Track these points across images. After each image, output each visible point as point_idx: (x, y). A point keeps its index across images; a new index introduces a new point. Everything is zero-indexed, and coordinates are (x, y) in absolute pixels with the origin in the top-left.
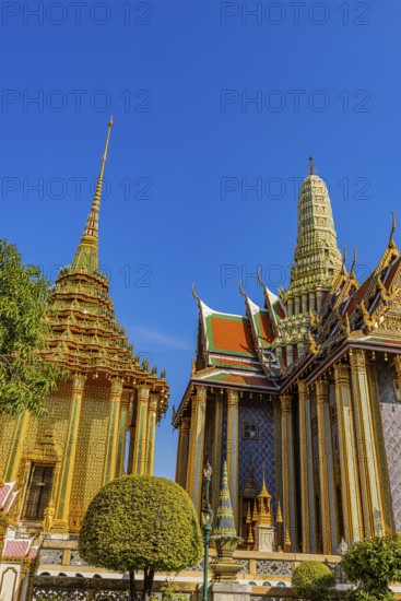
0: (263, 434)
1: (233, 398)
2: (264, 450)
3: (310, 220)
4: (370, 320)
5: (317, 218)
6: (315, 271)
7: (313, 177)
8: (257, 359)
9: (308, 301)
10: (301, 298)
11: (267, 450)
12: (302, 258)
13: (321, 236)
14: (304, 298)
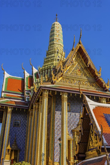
0: (22, 125)
1: (9, 110)
2: (22, 131)
3: (53, 40)
4: (55, 78)
5: (56, 39)
6: (52, 60)
7: (56, 23)
8: (23, 95)
9: (48, 72)
10: (45, 70)
11: (23, 131)
12: (49, 55)
13: (56, 46)
14: (46, 71)
